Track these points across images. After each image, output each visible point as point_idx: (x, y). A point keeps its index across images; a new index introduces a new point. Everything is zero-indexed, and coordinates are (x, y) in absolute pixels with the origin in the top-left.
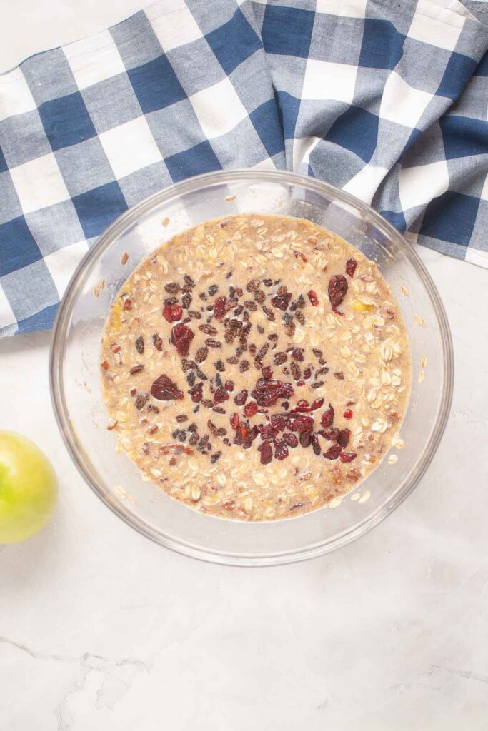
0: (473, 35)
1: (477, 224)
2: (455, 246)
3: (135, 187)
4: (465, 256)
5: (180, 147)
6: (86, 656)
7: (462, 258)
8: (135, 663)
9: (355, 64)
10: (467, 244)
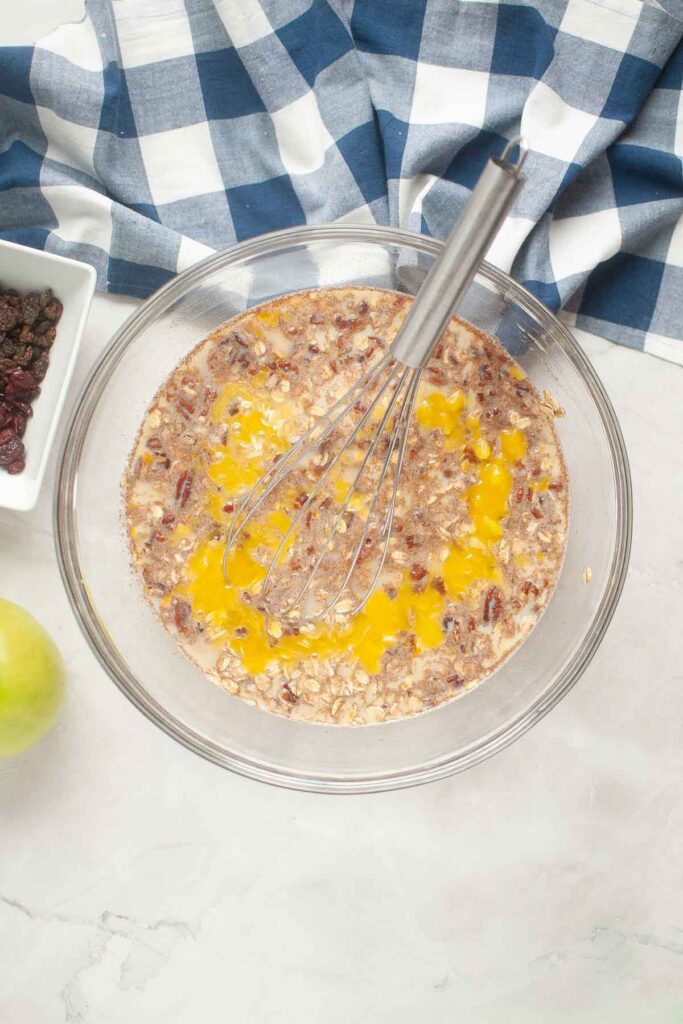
0: (654, 29)
1: (661, 300)
2: (629, 330)
4: (643, 344)
5: (252, 177)
6: (105, 916)
7: (640, 349)
8: (176, 924)
9: (486, 70)
10: (646, 328)
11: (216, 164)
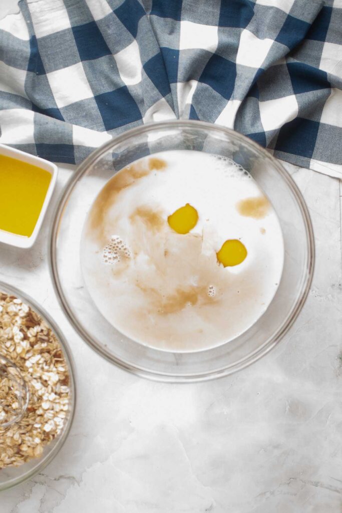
1: (318, 142)
2: (302, 158)
3: (72, 115)
5: (106, 89)
7: (308, 167)
9: (216, 25)
10: (310, 157)
11: (88, 84)
